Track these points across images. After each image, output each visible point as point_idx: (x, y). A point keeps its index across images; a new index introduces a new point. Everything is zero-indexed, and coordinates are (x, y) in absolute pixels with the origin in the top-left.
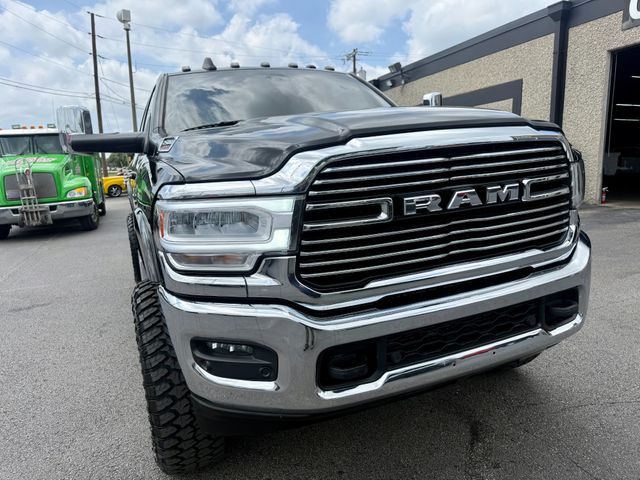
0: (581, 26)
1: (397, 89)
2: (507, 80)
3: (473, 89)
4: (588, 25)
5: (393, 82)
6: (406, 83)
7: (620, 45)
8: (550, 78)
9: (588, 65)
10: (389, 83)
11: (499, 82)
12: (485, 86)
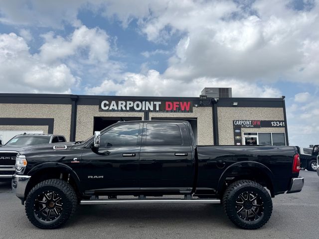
2: (45, 117)
3: (21, 117)
4: (85, 106)
7: (99, 116)
8: (69, 121)
11: (40, 117)
12: (30, 117)
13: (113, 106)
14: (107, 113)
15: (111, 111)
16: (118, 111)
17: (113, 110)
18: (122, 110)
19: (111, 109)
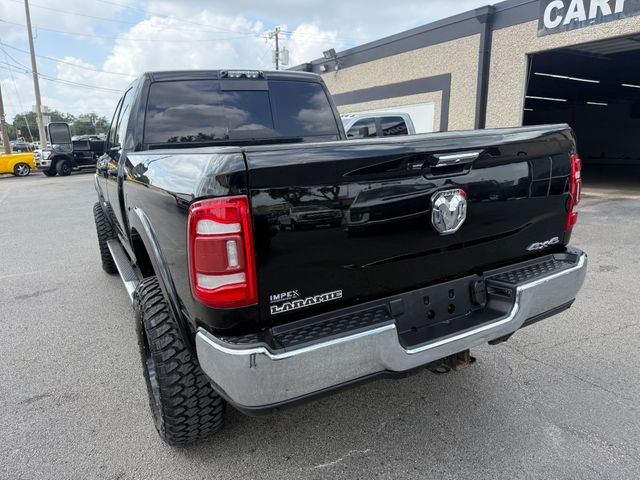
0: (503, 30)
1: (331, 74)
2: (437, 73)
3: (405, 79)
4: (509, 29)
5: (326, 67)
6: (339, 68)
7: (536, 49)
8: (476, 74)
9: (508, 64)
10: (323, 68)
11: (430, 75)
12: (417, 77)
13: (576, 10)
14: (557, 36)
15: (567, 28)
16: (587, 22)
17: (575, 24)
18: (600, 18)
19: (567, 21)
